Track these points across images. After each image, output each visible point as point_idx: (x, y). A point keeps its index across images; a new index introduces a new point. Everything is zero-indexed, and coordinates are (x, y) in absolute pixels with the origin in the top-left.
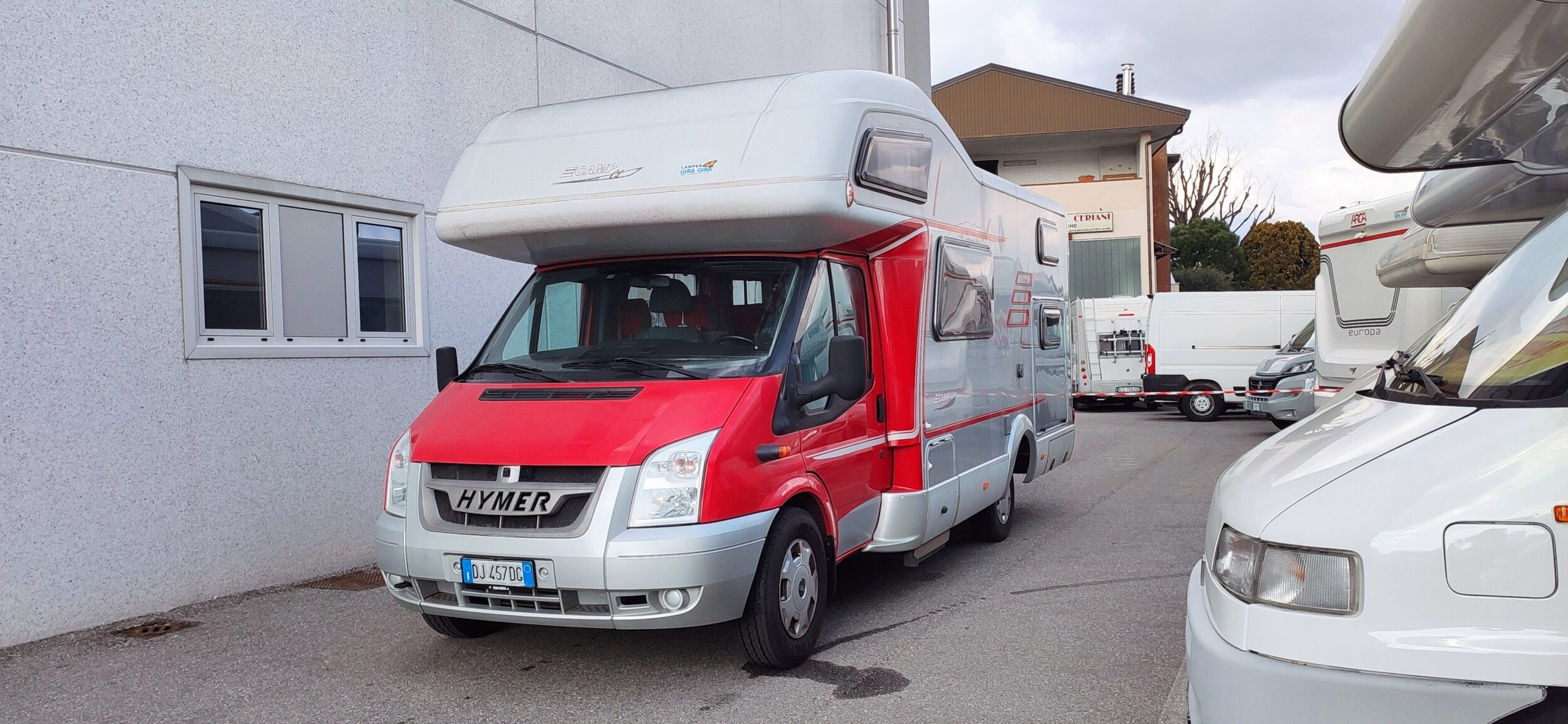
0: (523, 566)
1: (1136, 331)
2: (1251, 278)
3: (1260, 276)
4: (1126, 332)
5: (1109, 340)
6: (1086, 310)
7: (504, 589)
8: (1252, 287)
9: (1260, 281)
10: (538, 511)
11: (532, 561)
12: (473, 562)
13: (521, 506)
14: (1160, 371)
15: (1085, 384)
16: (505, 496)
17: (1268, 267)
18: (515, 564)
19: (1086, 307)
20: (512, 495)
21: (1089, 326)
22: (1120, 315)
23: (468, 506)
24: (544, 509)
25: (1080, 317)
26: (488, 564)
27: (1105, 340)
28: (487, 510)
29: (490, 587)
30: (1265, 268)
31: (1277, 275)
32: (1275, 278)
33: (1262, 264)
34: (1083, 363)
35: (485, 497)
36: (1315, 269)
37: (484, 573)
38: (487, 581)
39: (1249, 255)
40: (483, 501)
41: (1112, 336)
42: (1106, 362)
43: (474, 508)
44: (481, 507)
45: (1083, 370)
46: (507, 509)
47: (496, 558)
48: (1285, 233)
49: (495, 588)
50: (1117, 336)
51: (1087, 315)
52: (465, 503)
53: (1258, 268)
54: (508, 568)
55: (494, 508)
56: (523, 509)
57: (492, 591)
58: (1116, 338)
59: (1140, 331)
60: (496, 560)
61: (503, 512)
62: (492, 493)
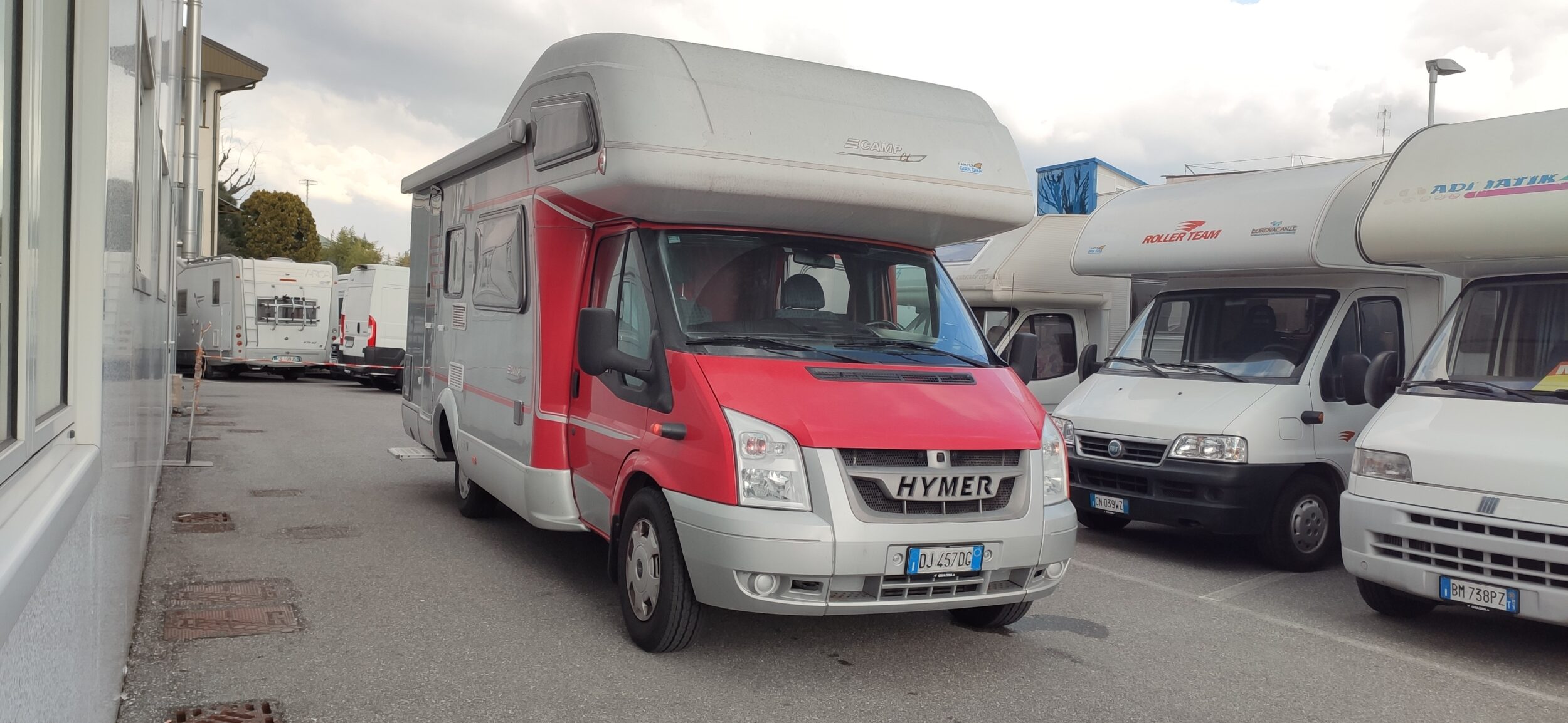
0: (974, 549)
1: (299, 299)
2: (247, 245)
3: (257, 244)
4: (288, 298)
5: (270, 305)
6: (244, 271)
7: (950, 575)
8: (248, 254)
9: (256, 249)
10: (984, 495)
11: (978, 544)
12: (922, 551)
13: (967, 490)
14: (380, 344)
15: (240, 351)
16: (949, 481)
17: (266, 236)
18: (966, 549)
19: (244, 266)
20: (955, 480)
21: (248, 288)
22: (281, 280)
23: (910, 494)
24: (988, 492)
25: (238, 277)
26: (938, 551)
27: (266, 305)
28: (933, 495)
29: (935, 576)
30: (263, 236)
31: (275, 245)
32: (272, 248)
33: (260, 231)
34: (239, 327)
35: (928, 483)
36: (311, 243)
37: (933, 563)
38: (934, 569)
39: (246, 221)
40: (927, 487)
41: (272, 301)
42: (264, 328)
43: (918, 495)
44: (925, 494)
45: (239, 336)
46: (953, 494)
47: (947, 545)
48: (284, 204)
49: (940, 576)
50: (279, 302)
51: (247, 275)
52: (906, 490)
53: (256, 235)
54: (958, 555)
55: (940, 494)
56: (969, 494)
57: (938, 579)
58: (278, 303)
59: (303, 299)
60: (948, 547)
61: (950, 498)
62: (935, 479)
